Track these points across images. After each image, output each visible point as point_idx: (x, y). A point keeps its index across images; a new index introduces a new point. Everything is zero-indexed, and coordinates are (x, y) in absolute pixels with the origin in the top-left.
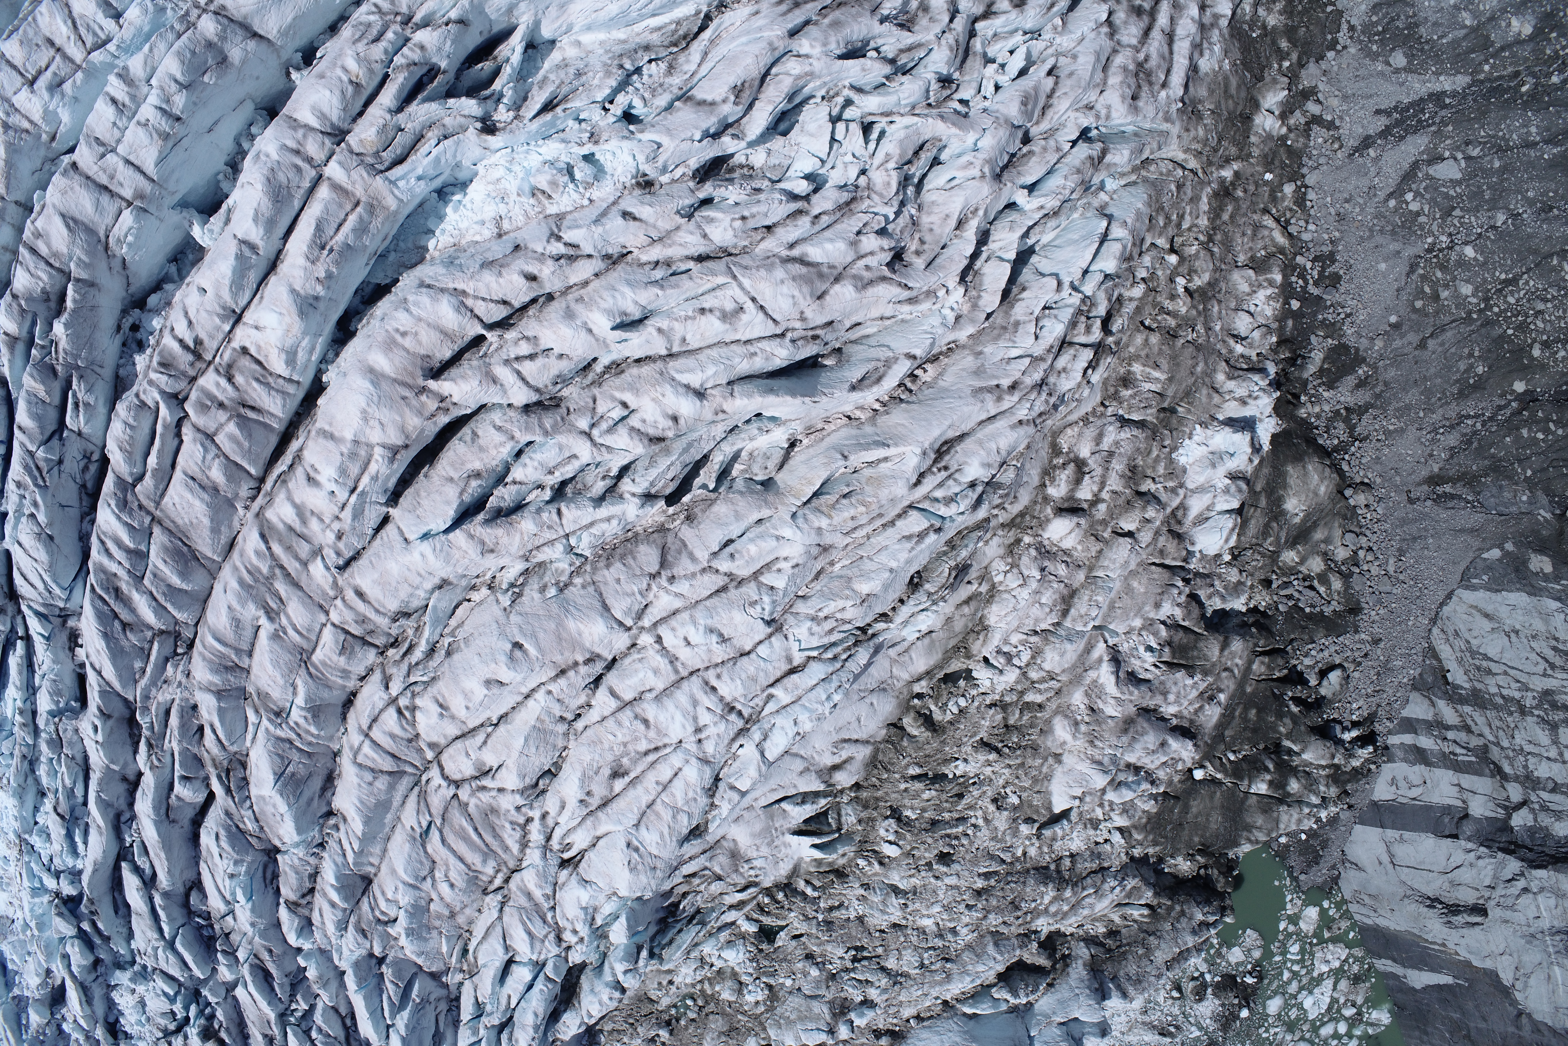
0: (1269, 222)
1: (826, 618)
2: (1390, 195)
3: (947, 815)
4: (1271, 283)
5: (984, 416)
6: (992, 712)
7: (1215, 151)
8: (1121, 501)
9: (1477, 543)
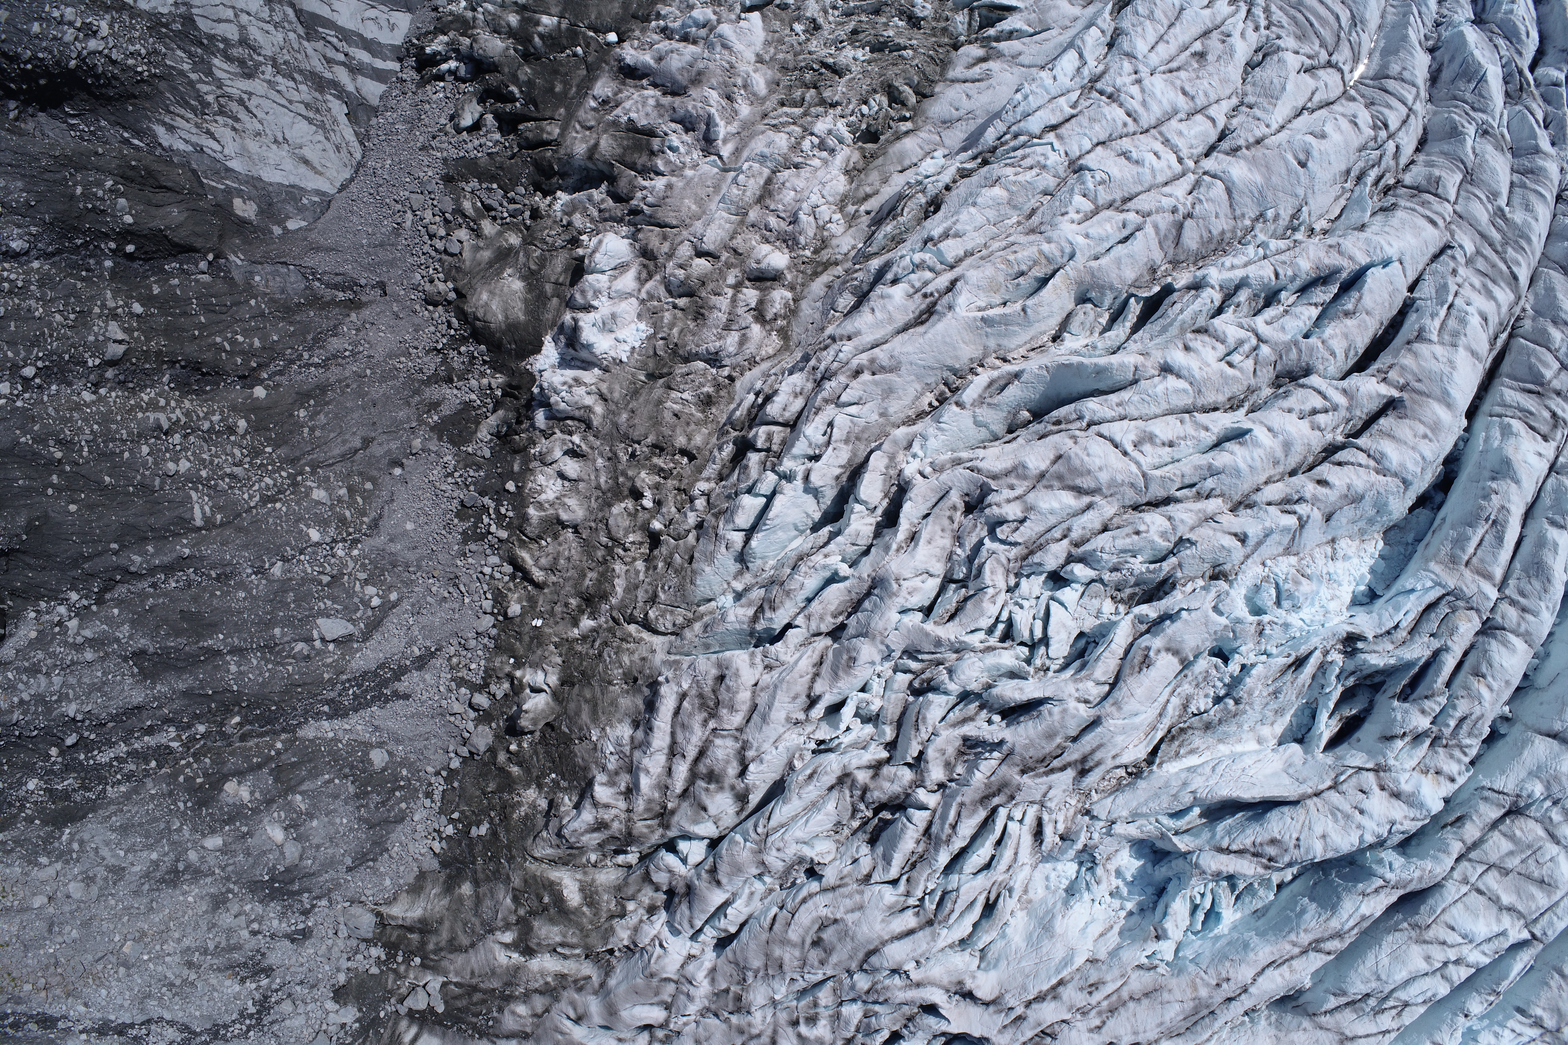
0: (538, 575)
1: (1031, 168)
2: (395, 605)
3: (864, 18)
4: (540, 506)
5: (884, 347)
6: (836, 98)
7: (605, 644)
8: (711, 286)
9: (313, 236)
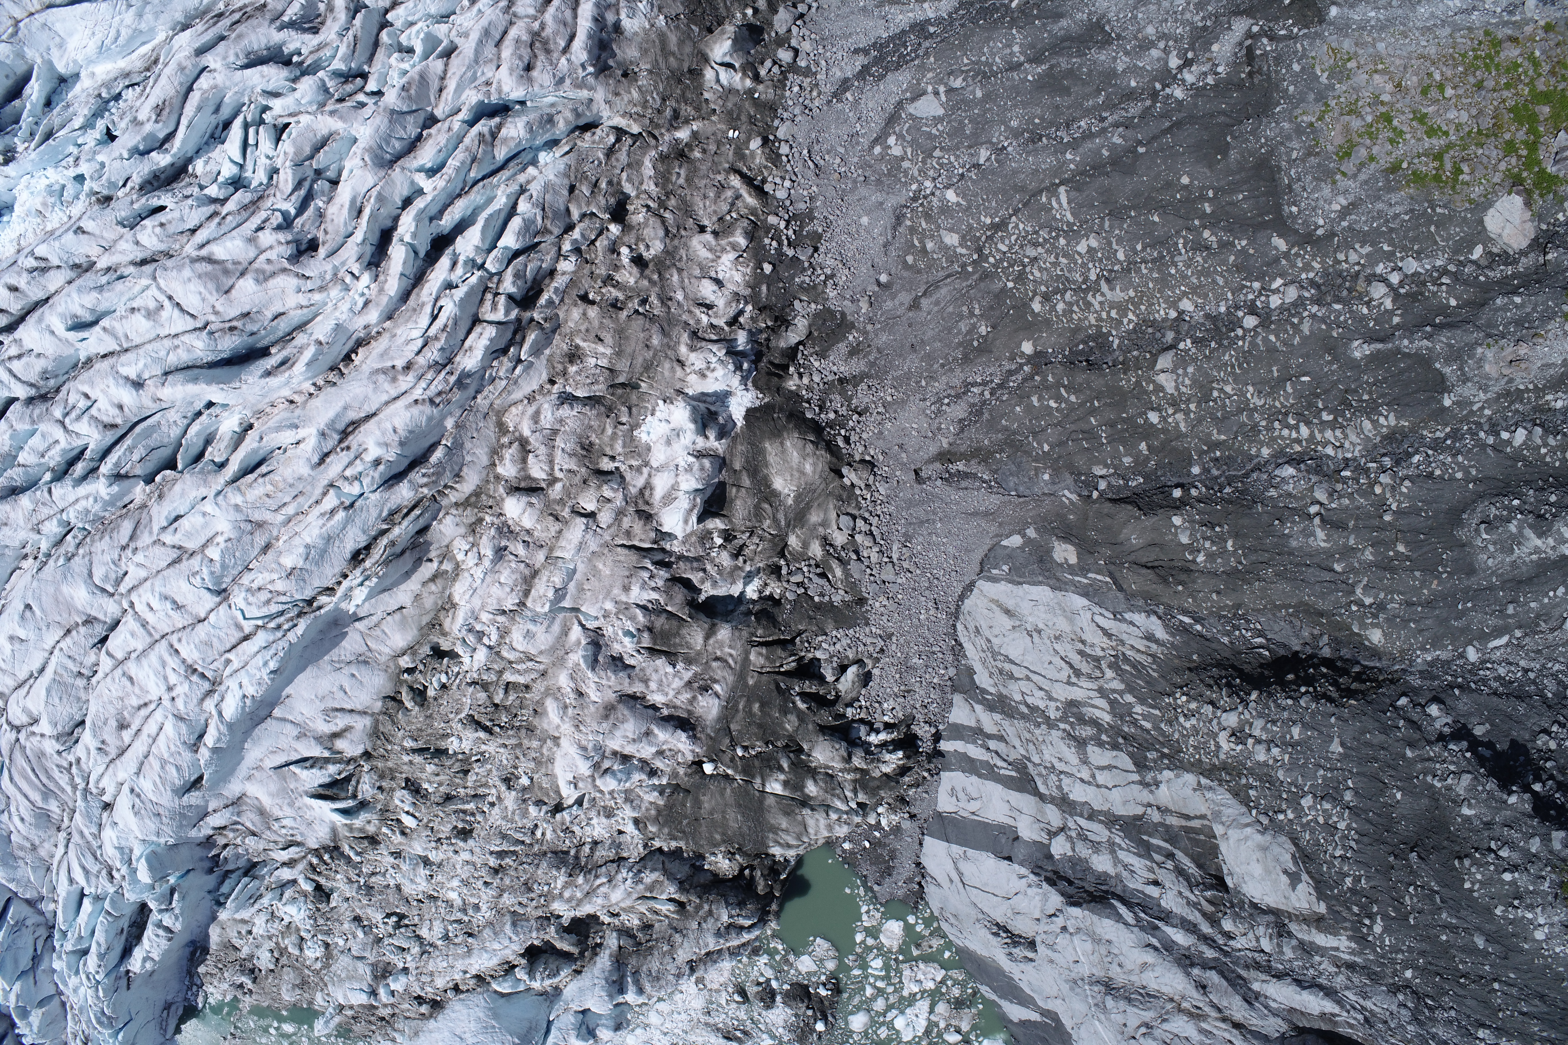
0: (735, 182)
1: (259, 589)
2: (876, 141)
3: (462, 791)
4: (734, 247)
5: (385, 398)
6: (472, 691)
7: (660, 112)
8: (577, 480)
9: (993, 529)
